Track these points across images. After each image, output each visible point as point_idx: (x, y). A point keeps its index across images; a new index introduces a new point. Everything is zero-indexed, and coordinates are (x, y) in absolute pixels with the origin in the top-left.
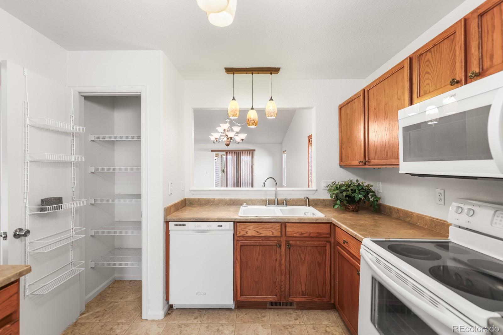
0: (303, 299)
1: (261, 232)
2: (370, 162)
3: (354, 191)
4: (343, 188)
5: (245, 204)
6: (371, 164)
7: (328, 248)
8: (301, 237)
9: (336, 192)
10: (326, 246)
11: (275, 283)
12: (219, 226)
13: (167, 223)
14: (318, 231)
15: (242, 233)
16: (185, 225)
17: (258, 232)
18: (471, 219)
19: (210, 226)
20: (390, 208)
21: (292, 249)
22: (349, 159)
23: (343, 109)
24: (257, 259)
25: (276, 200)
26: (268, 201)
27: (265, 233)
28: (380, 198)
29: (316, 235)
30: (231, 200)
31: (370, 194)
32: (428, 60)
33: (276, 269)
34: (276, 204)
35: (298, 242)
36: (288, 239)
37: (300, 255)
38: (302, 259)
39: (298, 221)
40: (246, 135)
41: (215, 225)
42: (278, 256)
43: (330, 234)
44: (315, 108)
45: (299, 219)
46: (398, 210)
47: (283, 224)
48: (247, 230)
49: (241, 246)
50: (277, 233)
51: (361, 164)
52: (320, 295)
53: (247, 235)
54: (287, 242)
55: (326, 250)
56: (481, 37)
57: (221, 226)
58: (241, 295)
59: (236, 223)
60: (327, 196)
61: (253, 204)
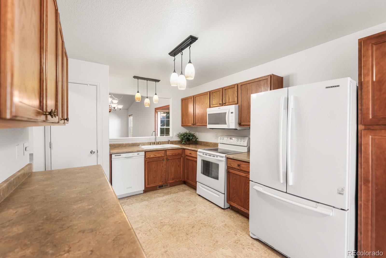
0: (173, 181)
1: (156, 155)
2: (196, 124)
3: (189, 136)
4: (185, 135)
5: (141, 145)
6: (196, 125)
7: (182, 159)
8: (172, 156)
9: (182, 137)
10: (181, 158)
11: (162, 176)
12: (138, 154)
13: (111, 155)
14: (178, 152)
15: (148, 156)
16: (121, 155)
17: (155, 155)
18: (223, 141)
19: (134, 154)
20: (201, 142)
21: (169, 161)
22: (187, 123)
23: (183, 101)
24: (155, 167)
25: (156, 142)
26: (152, 143)
27: (158, 155)
28: (198, 138)
29: (178, 154)
30: (132, 144)
31: (194, 137)
32: (214, 95)
33: (162, 170)
34: (156, 144)
35: (171, 158)
36: (167, 157)
37: (172, 163)
38: (172, 165)
39: (171, 149)
40: (123, 106)
41: (136, 154)
42: (163, 164)
43: (182, 153)
44: (172, 99)
45: (171, 148)
46: (204, 142)
47: (165, 151)
48: (150, 155)
49: (148, 162)
50: (163, 155)
51: (192, 125)
52: (179, 178)
53: (150, 157)
54: (167, 158)
55: (181, 160)
56: (225, 95)
57: (139, 154)
58: (148, 185)
59: (146, 152)
60: (179, 139)
61: (144, 145)
